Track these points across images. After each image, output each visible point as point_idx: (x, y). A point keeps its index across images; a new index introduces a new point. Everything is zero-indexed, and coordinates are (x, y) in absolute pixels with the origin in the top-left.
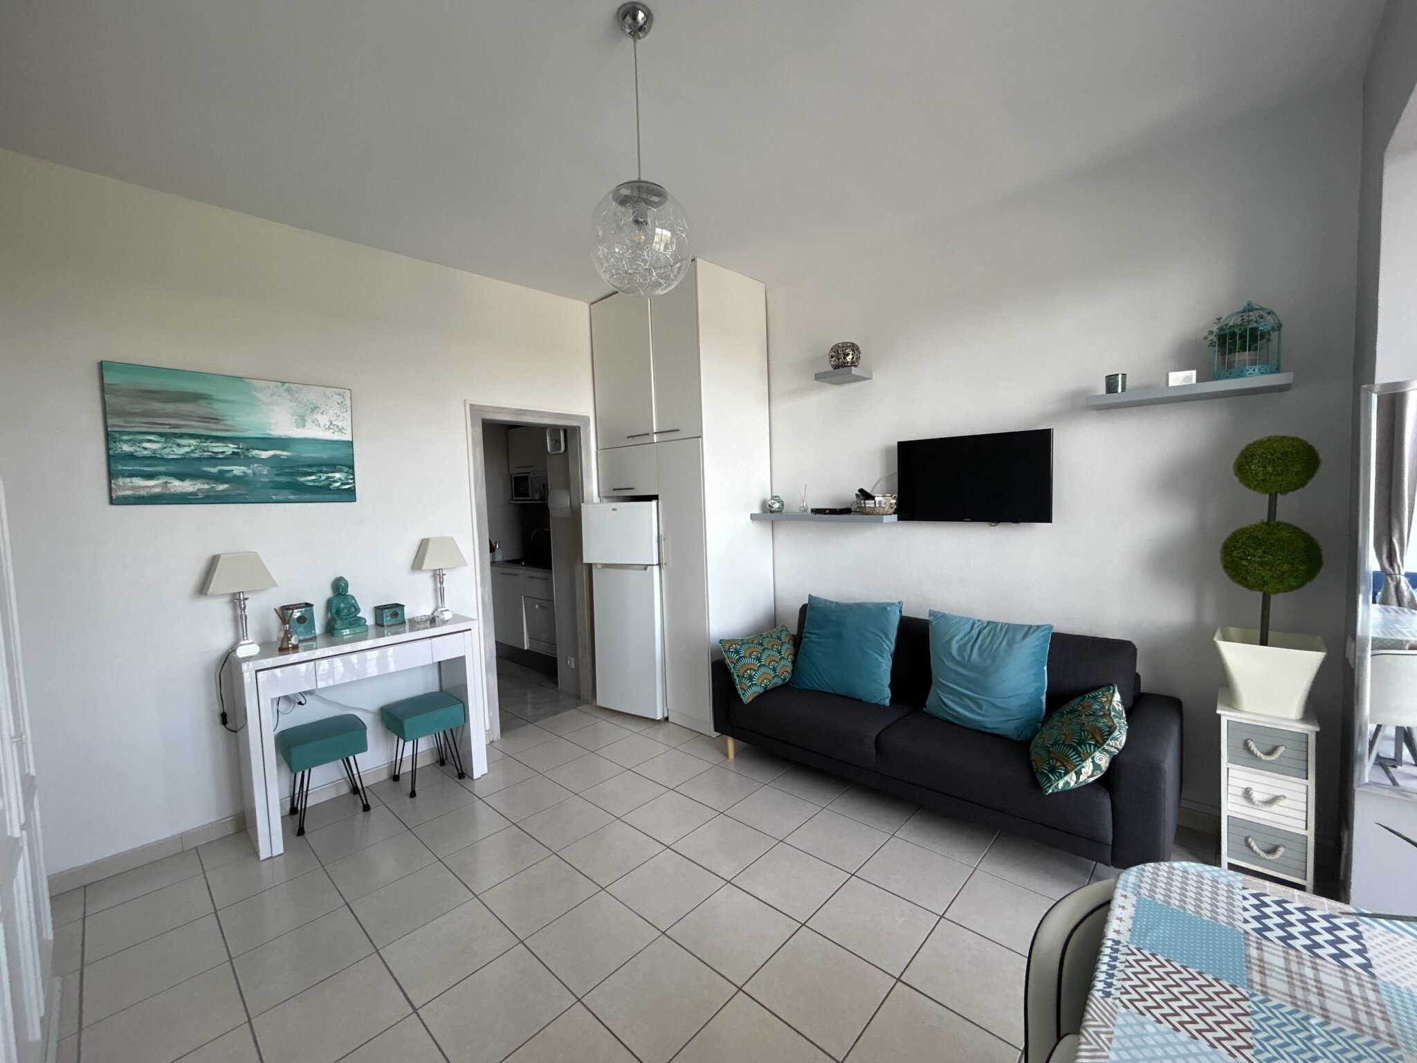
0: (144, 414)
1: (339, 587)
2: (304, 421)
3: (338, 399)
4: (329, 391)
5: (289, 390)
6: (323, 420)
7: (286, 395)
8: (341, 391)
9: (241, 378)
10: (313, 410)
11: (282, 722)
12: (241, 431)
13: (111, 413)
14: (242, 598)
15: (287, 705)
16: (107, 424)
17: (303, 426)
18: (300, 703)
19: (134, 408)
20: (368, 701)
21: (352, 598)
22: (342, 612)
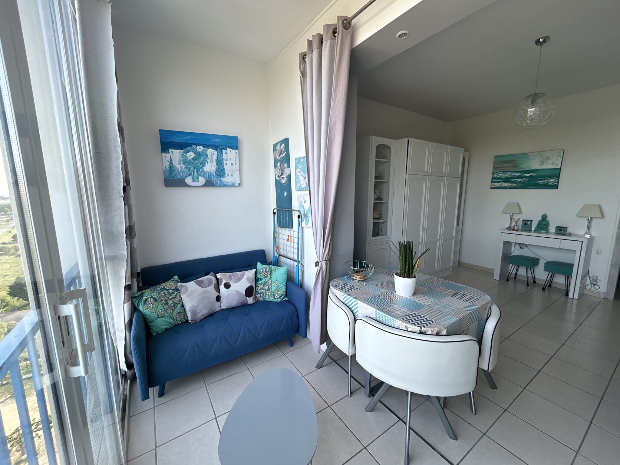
1: (544, 217)
2: (543, 163)
3: (558, 154)
4: (554, 152)
5: (540, 154)
6: (550, 162)
7: (539, 156)
8: (559, 151)
9: (526, 153)
10: (547, 159)
11: (515, 251)
12: (521, 169)
13: (494, 168)
14: (512, 215)
15: (518, 247)
16: (493, 171)
17: (543, 165)
18: (521, 248)
19: (500, 166)
20: (546, 256)
21: (548, 222)
22: (543, 225)
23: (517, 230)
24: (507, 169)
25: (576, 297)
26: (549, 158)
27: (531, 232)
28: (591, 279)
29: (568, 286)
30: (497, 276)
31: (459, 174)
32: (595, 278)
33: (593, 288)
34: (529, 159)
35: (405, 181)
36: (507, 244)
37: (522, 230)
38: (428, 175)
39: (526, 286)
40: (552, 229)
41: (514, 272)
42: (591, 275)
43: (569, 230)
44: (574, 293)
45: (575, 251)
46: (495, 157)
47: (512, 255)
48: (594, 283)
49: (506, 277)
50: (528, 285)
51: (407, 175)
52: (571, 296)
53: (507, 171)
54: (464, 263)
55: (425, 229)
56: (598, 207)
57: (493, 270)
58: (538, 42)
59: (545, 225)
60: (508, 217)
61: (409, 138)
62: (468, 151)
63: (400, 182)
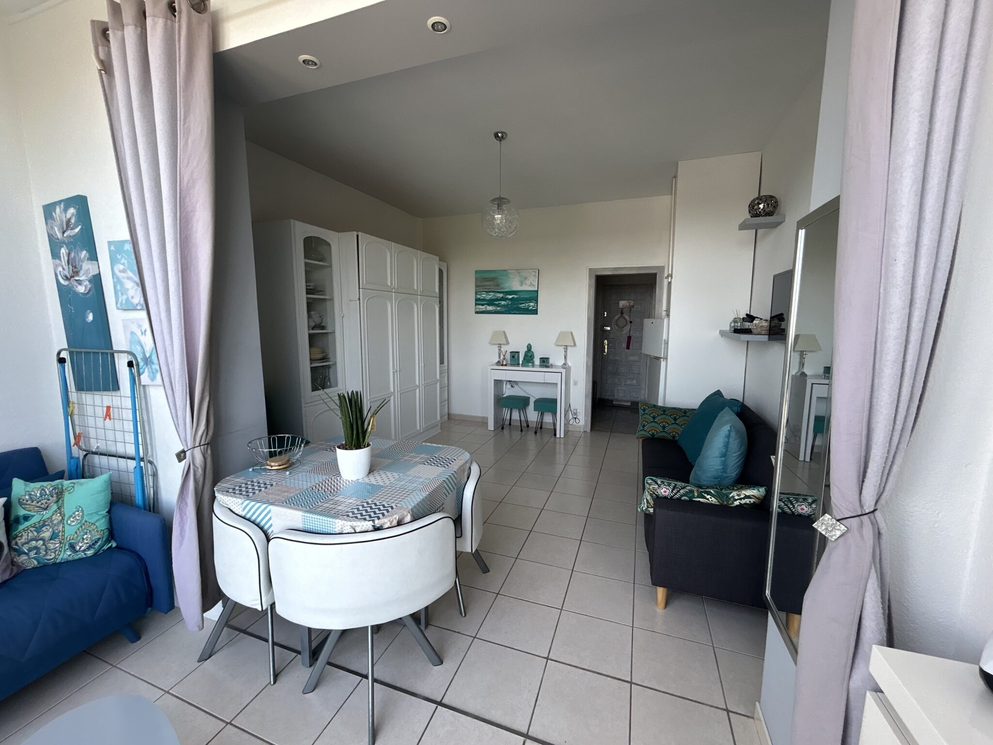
0: (483, 286)
1: (529, 347)
2: (522, 283)
3: (534, 274)
4: (531, 271)
5: (519, 273)
6: (528, 282)
7: (518, 275)
8: (535, 270)
9: (505, 270)
11: (508, 391)
12: (504, 289)
13: (476, 286)
14: (500, 345)
15: (509, 386)
16: (476, 290)
17: (522, 285)
18: (512, 386)
19: (482, 284)
20: (535, 393)
21: (533, 352)
22: (529, 357)
23: (506, 365)
24: (489, 289)
25: (562, 436)
26: (526, 278)
27: (519, 367)
28: (573, 413)
29: (554, 424)
30: (491, 427)
31: (436, 292)
32: (575, 411)
33: (575, 423)
34: (509, 277)
35: (359, 299)
36: (498, 383)
37: (512, 365)
38: (393, 291)
39: (520, 432)
40: (537, 361)
41: (508, 417)
42: (572, 410)
43: (551, 361)
44: (561, 433)
45: (557, 384)
46: (476, 272)
47: (505, 396)
48: (575, 417)
49: (501, 425)
50: (522, 431)
51: (361, 290)
52: (558, 436)
53: (489, 290)
54: (454, 415)
55: (396, 371)
56: (570, 334)
57: (487, 418)
58: (496, 135)
59: (531, 356)
60: (496, 348)
61: (358, 232)
62: (445, 262)
63: (351, 301)
